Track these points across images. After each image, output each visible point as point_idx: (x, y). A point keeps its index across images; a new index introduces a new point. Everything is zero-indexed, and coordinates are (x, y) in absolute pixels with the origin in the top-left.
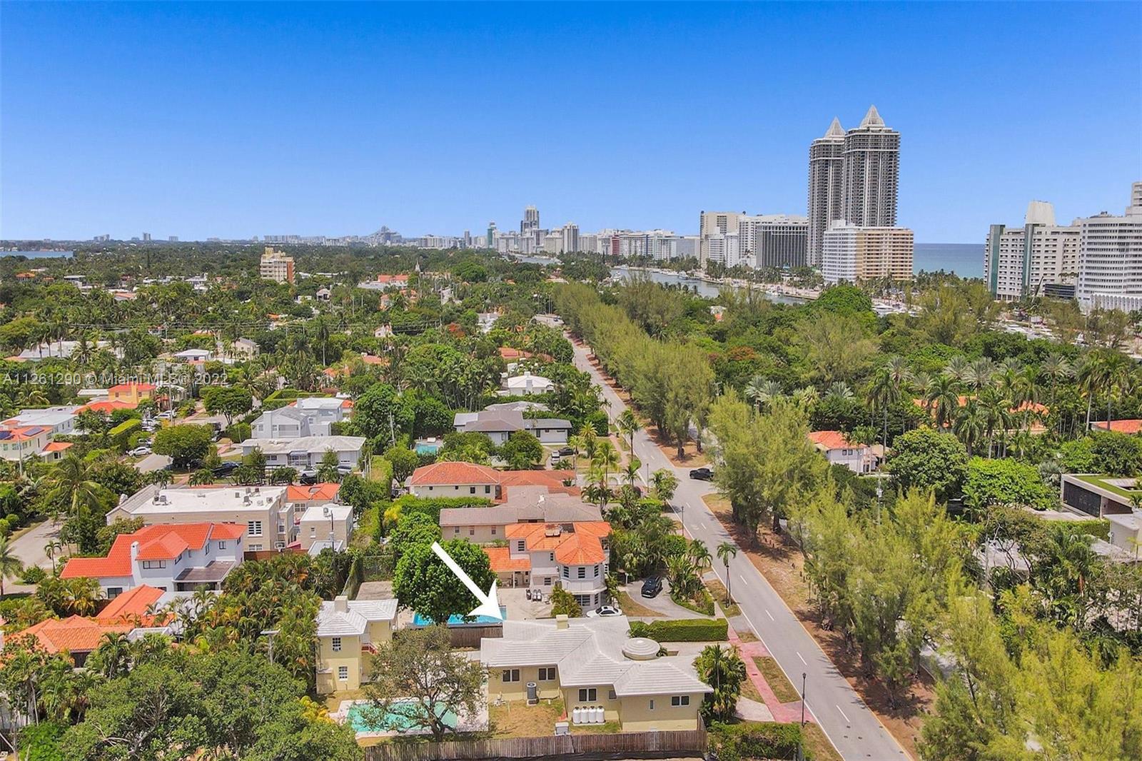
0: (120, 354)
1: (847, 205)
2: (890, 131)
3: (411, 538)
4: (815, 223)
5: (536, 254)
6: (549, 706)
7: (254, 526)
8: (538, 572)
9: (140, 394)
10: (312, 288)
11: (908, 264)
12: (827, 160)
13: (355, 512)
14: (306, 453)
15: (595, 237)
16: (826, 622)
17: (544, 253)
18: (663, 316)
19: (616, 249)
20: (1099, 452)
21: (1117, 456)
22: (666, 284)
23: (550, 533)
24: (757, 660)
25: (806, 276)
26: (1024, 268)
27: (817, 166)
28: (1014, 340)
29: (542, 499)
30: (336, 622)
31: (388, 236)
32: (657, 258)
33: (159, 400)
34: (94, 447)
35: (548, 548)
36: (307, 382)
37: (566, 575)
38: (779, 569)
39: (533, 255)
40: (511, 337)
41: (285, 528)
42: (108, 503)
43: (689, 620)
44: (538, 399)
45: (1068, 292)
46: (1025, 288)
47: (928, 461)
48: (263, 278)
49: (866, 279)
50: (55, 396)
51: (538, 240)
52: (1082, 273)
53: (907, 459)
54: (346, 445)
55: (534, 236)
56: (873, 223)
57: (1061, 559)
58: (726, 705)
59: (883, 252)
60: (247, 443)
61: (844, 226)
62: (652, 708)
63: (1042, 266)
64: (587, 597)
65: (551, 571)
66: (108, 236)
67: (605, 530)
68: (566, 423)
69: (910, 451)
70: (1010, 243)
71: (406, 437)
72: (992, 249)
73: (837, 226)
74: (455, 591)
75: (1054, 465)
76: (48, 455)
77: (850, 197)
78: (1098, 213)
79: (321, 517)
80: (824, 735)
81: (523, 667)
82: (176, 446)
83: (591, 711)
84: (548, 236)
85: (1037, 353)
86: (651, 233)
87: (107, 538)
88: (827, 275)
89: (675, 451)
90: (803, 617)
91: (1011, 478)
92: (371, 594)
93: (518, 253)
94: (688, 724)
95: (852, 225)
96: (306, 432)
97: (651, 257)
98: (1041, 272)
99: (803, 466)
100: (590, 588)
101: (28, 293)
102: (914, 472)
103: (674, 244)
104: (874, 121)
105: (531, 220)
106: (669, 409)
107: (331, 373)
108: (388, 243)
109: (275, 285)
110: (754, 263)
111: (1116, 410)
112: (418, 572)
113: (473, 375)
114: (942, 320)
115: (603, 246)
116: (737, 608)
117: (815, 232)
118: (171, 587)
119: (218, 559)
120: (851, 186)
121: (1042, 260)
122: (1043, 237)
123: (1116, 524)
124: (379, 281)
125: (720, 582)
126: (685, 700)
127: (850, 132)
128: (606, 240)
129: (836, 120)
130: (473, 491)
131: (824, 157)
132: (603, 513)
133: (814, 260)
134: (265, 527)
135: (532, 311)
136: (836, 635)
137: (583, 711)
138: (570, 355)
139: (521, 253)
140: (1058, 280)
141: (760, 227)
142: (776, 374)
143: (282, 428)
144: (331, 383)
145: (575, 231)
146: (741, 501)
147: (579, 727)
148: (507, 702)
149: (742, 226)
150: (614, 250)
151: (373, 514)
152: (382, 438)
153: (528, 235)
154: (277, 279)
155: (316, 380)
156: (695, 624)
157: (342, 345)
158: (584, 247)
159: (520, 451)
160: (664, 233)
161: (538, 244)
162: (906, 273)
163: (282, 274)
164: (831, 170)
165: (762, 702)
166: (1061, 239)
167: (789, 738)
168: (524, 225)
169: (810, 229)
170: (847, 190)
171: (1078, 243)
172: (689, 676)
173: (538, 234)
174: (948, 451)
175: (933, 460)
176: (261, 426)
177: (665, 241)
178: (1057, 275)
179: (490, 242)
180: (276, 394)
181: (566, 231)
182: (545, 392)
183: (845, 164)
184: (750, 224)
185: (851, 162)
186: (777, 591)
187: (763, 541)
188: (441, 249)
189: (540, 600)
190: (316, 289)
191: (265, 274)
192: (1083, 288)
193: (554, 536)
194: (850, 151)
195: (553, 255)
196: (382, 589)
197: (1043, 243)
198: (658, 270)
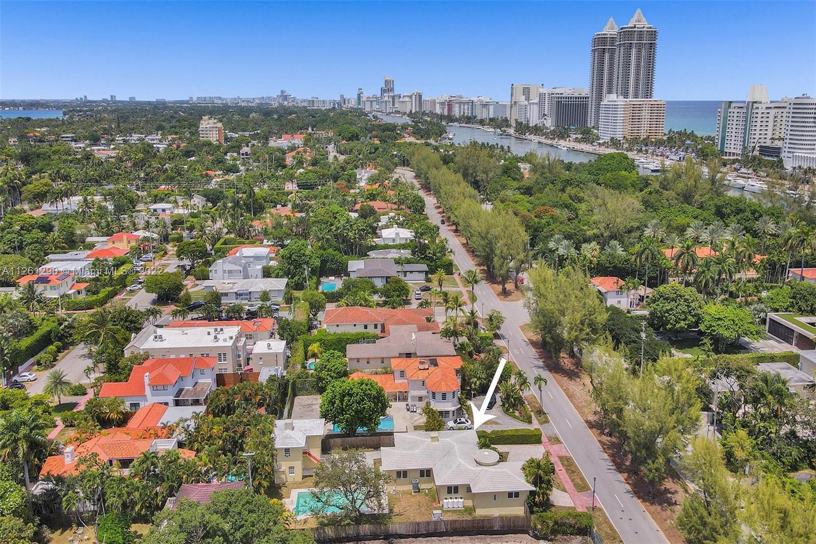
0: (110, 207)
1: (617, 82)
2: (651, 28)
3: (329, 369)
4: (594, 95)
5: (392, 113)
6: (426, 495)
7: (221, 356)
8: (413, 393)
9: (129, 242)
10: (236, 147)
11: (661, 126)
12: (604, 49)
13: (287, 344)
14: (248, 292)
15: (434, 100)
16: (606, 431)
17: (398, 112)
18: (487, 175)
19: (450, 109)
20: (794, 298)
21: (807, 301)
22: (488, 144)
23: (421, 367)
24: (561, 458)
25: (588, 136)
26: (745, 133)
27: (597, 53)
28: (737, 204)
29: (414, 337)
30: (287, 438)
31: (285, 98)
32: (479, 118)
33: (142, 245)
34: (104, 286)
35: (421, 378)
36: (243, 232)
37: (434, 397)
38: (574, 386)
39: (390, 113)
40: (381, 192)
41: (242, 356)
42: (122, 338)
43: (516, 430)
44: (403, 247)
45: (776, 152)
46: (745, 148)
47: (676, 308)
48: (201, 139)
49: (630, 137)
50: (71, 242)
51: (394, 102)
52: (786, 139)
53: (661, 305)
54: (274, 285)
55: (390, 99)
56: (636, 96)
57: (766, 394)
58: (543, 497)
59: (643, 117)
60: (207, 283)
61: (615, 99)
62: (495, 499)
63: (758, 132)
64: (447, 412)
65: (423, 393)
66: (85, 97)
67: (458, 363)
68: (424, 267)
69: (664, 299)
70: (735, 115)
71: (315, 278)
72: (722, 119)
73: (611, 98)
74: (362, 414)
75: (763, 306)
76: (74, 293)
77: (620, 76)
78: (800, 96)
79: (266, 350)
80: (607, 516)
81: (409, 470)
82: (160, 288)
83: (455, 500)
84: (401, 100)
85: (753, 213)
86: (475, 99)
87: (126, 367)
88: (602, 134)
89: (499, 288)
90: (591, 425)
91: (733, 320)
92: (302, 406)
93: (379, 112)
94: (518, 510)
95: (621, 98)
96: (246, 277)
97: (475, 117)
98: (757, 137)
99: (592, 317)
100: (450, 406)
101: (41, 156)
102: (666, 314)
103: (491, 108)
104: (639, 21)
105: (388, 87)
106: (496, 261)
107: (258, 225)
108: (286, 103)
109: (210, 144)
110: (549, 123)
111: (807, 261)
112: (337, 402)
113: (359, 231)
114: (686, 185)
115: (440, 108)
116: (546, 418)
117: (594, 102)
118: (171, 403)
119: (200, 381)
120: (621, 69)
121: (758, 128)
122: (760, 111)
123: (804, 357)
124: (283, 139)
125: (535, 398)
126: (517, 494)
127: (622, 29)
128: (442, 104)
129: (611, 19)
130: (366, 327)
131: (602, 47)
132: (455, 346)
133: (593, 122)
134: (229, 356)
135: (393, 167)
136: (614, 439)
137: (450, 500)
138: (423, 207)
139: (381, 112)
140: (769, 143)
141: (554, 97)
142: (570, 232)
143: (230, 272)
144: (259, 233)
145: (420, 96)
146: (548, 339)
147: (448, 511)
148: (400, 491)
149: (541, 96)
150: (448, 112)
151: (300, 345)
152: (299, 279)
153: (386, 99)
154: (211, 139)
155: (249, 231)
156: (520, 433)
157: (264, 200)
158: (427, 108)
159: (394, 291)
160: (485, 99)
161: (393, 105)
162: (659, 133)
163: (214, 136)
164: (607, 55)
165: (566, 492)
166: (773, 112)
167: (585, 522)
168: (383, 91)
169: (590, 100)
170: (618, 70)
171: (785, 115)
172: (519, 479)
173: (393, 98)
174: (690, 301)
175: (680, 307)
176: (216, 271)
177: (485, 105)
178: (768, 139)
179: (359, 104)
180: (222, 241)
181: (414, 97)
182: (408, 241)
183: (617, 51)
184: (547, 95)
185: (622, 51)
186: (574, 404)
187: (562, 364)
188: (324, 109)
189: (415, 412)
190: (240, 147)
191: (203, 136)
192: (787, 150)
193: (424, 369)
194: (621, 42)
195: (405, 114)
196: (310, 402)
197: (759, 116)
198: (481, 127)
